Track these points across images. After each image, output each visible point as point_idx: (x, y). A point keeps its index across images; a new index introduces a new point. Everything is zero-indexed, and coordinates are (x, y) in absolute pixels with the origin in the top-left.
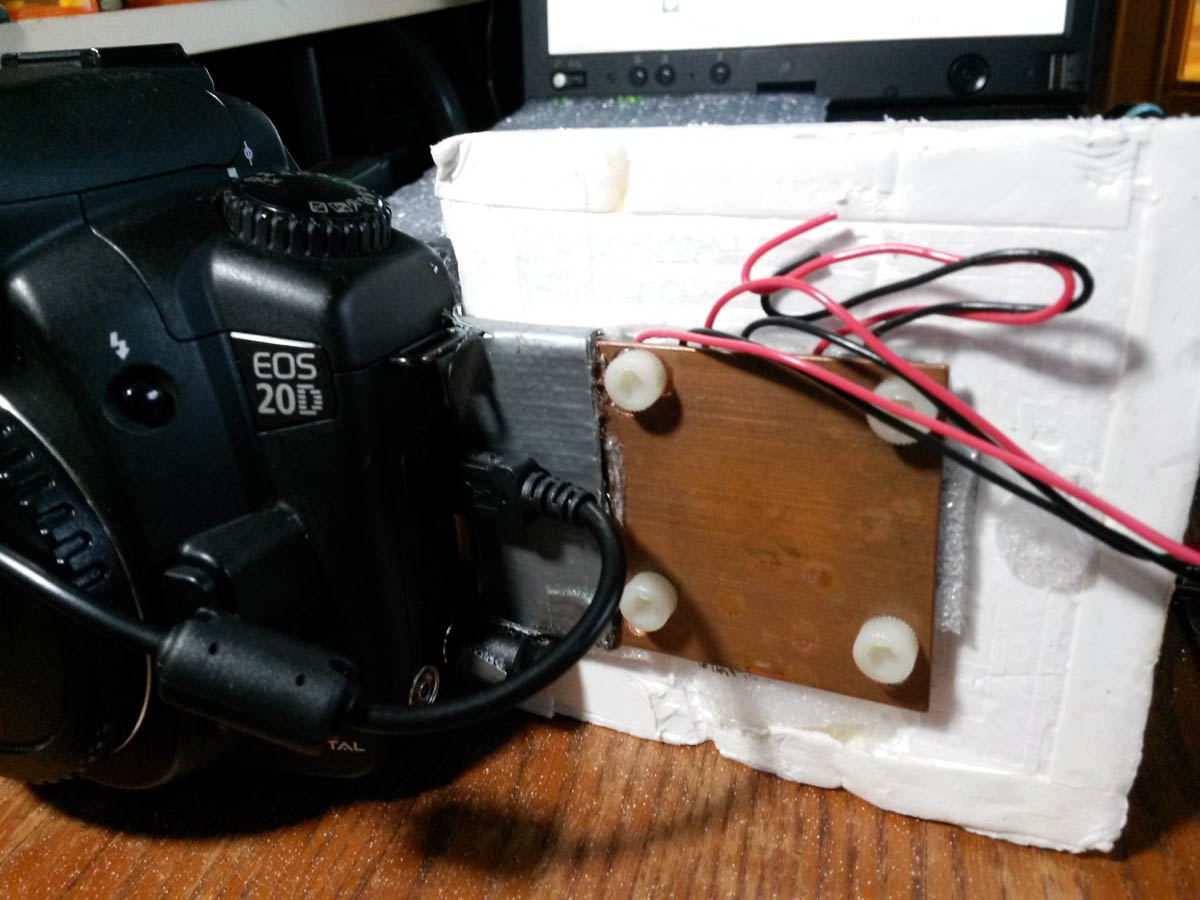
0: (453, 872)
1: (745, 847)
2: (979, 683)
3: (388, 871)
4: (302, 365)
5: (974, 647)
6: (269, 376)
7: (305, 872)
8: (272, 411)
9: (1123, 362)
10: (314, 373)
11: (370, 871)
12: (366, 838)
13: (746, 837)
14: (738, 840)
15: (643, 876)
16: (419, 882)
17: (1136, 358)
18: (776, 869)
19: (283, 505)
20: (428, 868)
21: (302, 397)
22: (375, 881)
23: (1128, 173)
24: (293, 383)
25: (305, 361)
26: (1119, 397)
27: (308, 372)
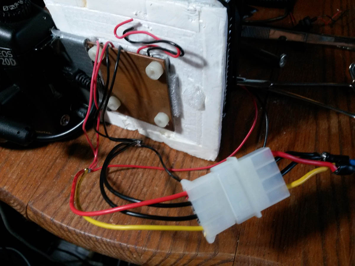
0: (74, 159)
1: (139, 156)
2: (186, 126)
3: (61, 158)
4: (9, 54)
5: (184, 119)
6: (2, 56)
7: (43, 158)
8: (5, 64)
9: (203, 64)
10: (12, 56)
11: (57, 158)
12: (57, 150)
13: (140, 153)
14: (138, 154)
15: (115, 161)
16: (67, 161)
17: (205, 64)
18: (144, 161)
19: (14, 85)
20: (69, 158)
21: (11, 61)
22: (58, 161)
23: (198, 18)
24: (8, 58)
25: (9, 53)
26: (203, 71)
27: (10, 56)
